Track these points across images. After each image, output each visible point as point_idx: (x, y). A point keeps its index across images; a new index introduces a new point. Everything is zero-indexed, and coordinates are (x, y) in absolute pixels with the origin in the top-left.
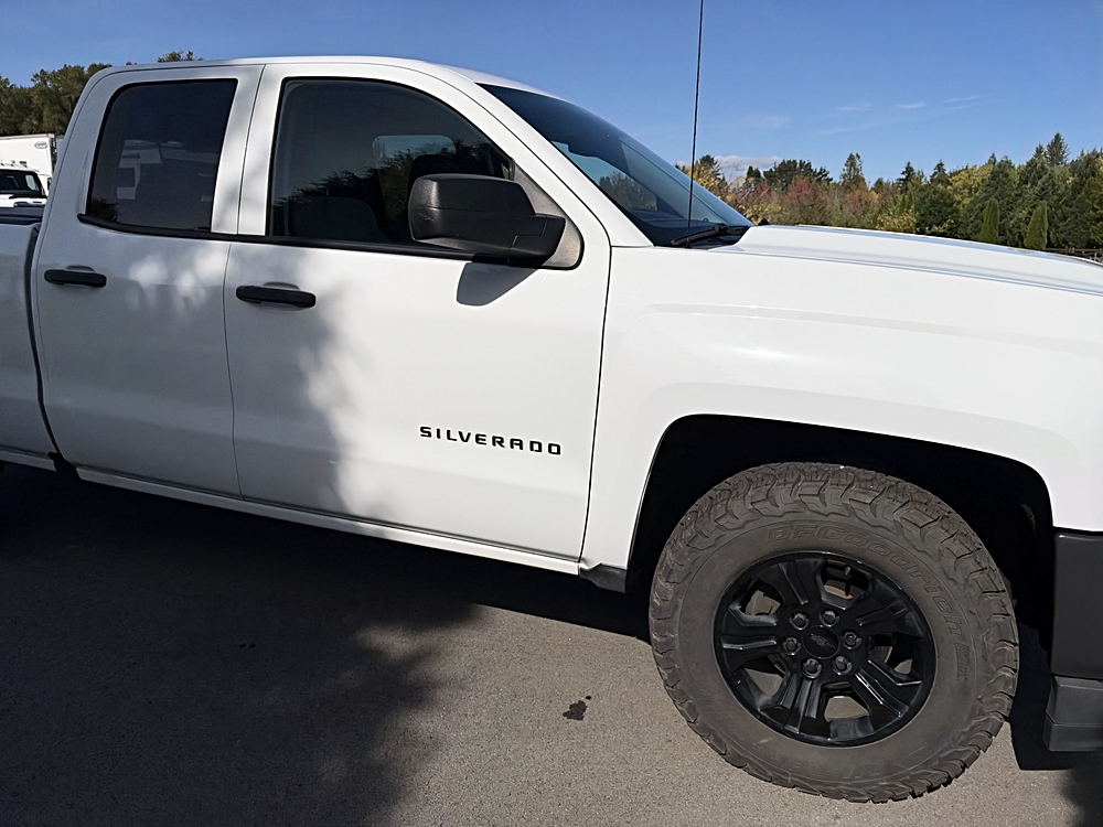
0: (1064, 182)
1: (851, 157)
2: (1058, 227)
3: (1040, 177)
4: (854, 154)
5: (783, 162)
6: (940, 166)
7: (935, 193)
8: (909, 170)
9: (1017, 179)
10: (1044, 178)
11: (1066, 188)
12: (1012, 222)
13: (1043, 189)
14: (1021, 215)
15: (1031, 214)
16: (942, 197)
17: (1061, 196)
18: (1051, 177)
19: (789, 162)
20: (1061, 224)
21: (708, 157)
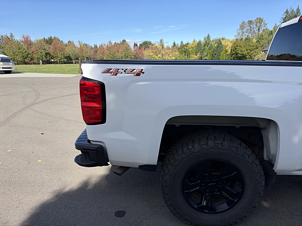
0: (214, 46)
1: (161, 40)
2: (214, 57)
3: (209, 45)
4: (162, 39)
5: (144, 42)
6: (182, 42)
7: (184, 49)
8: (174, 43)
9: (203, 45)
10: (210, 45)
11: (215, 47)
12: (203, 56)
13: (210, 48)
14: (205, 54)
15: (207, 54)
16: (186, 50)
17: (214, 49)
18: (211, 44)
19: (146, 41)
20: (215, 56)
21: (124, 40)
